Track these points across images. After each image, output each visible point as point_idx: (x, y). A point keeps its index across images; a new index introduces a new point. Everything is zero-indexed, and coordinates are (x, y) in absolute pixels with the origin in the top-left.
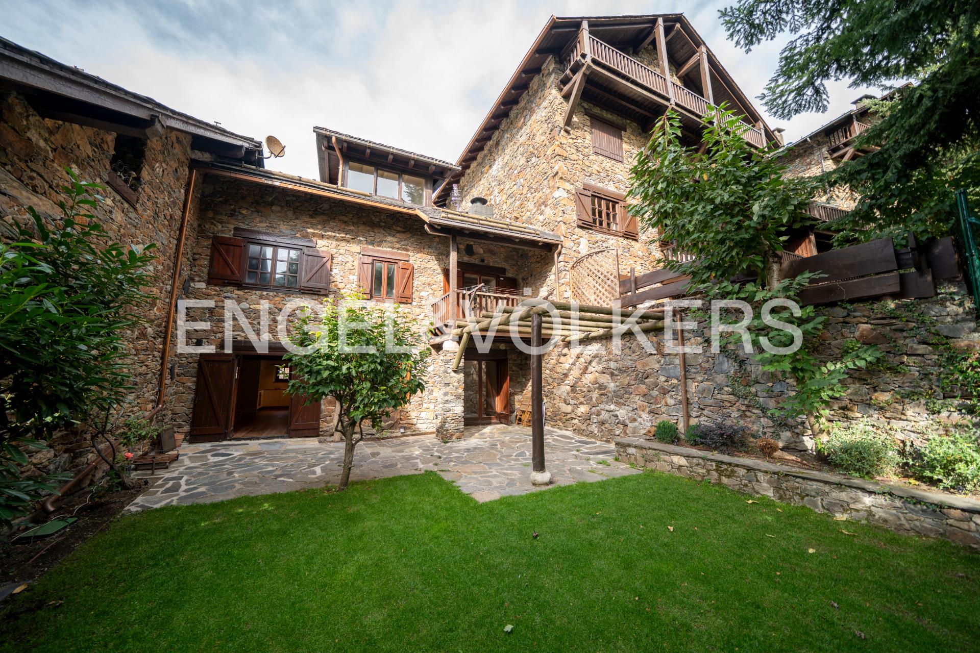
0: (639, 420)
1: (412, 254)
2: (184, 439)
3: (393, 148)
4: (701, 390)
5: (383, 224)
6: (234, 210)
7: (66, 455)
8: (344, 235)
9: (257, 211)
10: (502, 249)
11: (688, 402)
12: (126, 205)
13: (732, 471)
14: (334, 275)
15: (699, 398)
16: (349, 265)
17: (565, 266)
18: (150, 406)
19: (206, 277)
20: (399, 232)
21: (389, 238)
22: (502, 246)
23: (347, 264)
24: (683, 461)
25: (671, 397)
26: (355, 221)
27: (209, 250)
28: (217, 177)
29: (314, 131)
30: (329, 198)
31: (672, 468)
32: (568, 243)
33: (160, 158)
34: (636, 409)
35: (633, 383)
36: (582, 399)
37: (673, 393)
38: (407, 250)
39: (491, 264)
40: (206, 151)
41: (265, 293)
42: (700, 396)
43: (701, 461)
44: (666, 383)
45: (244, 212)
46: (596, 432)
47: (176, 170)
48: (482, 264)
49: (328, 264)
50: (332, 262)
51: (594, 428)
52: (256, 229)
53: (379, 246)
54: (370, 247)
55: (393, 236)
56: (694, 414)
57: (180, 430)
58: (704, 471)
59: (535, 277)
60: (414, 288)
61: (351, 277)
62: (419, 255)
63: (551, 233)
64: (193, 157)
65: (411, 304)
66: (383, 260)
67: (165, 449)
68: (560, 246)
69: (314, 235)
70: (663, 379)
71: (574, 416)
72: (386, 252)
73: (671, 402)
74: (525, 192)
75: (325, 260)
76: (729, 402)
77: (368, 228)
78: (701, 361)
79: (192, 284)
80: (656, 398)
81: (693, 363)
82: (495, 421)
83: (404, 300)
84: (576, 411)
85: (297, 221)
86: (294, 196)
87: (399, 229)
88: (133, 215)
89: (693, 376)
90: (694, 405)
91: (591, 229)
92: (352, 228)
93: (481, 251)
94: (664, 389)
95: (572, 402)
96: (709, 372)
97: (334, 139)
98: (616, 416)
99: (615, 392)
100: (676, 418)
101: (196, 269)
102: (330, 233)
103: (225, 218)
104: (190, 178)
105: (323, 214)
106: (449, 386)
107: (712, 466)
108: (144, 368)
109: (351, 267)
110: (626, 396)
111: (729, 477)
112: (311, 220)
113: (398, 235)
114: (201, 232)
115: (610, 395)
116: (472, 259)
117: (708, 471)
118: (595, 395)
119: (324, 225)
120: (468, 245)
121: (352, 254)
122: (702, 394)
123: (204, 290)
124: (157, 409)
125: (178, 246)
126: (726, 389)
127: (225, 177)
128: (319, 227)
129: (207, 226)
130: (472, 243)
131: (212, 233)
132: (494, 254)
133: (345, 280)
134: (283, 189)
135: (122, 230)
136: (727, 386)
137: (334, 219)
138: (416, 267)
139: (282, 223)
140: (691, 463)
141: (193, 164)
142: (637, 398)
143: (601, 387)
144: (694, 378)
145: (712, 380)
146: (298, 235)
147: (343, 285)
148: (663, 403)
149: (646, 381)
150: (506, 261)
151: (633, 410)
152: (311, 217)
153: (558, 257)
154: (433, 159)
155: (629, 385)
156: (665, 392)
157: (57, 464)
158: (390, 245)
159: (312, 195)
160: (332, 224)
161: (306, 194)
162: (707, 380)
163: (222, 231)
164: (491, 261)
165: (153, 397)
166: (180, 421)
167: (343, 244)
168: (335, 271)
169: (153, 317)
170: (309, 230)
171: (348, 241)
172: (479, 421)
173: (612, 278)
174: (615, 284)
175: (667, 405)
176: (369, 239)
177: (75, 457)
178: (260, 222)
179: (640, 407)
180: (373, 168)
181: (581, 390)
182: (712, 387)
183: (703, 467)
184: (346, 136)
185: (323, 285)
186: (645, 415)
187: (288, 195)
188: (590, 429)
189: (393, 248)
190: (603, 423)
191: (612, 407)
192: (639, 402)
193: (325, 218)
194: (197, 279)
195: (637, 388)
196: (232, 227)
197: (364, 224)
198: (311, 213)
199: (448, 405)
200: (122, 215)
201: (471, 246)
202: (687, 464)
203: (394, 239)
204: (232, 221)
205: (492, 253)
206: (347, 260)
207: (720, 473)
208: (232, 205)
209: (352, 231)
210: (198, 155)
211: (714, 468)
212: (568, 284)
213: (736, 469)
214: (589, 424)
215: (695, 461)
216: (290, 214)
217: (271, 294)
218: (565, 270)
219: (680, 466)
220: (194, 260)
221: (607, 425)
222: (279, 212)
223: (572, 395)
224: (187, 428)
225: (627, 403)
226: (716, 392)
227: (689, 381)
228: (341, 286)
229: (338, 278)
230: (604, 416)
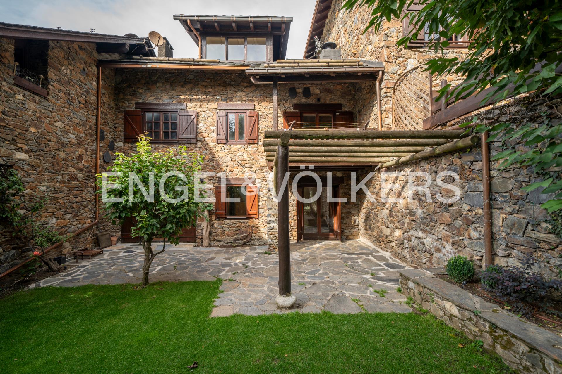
0: (444, 250)
1: (257, 103)
2: (118, 241)
3: (251, 17)
4: (510, 224)
5: (233, 83)
6: (134, 91)
7: (14, 251)
8: (205, 97)
9: (148, 89)
10: (339, 87)
11: (492, 238)
12: (37, 98)
13: (509, 342)
14: (200, 128)
15: (508, 234)
16: (210, 119)
17: (387, 93)
18: (89, 220)
19: (122, 138)
20: (245, 87)
21: (239, 94)
22: (338, 84)
23: (209, 119)
24: (455, 311)
25: (475, 229)
26: (212, 84)
27: (123, 120)
28: (123, 69)
29: (175, 19)
30: (193, 70)
31: (445, 315)
32: (390, 68)
33: (66, 62)
34: (441, 239)
35: (438, 210)
36: (397, 224)
37: (478, 225)
38: (253, 101)
39: (328, 102)
40: (114, 52)
41: (157, 145)
42: (509, 231)
43: (473, 316)
44: (470, 213)
45: (140, 91)
46: (408, 257)
47: (84, 69)
48: (318, 103)
49: (195, 120)
50: (197, 118)
51: (406, 253)
52: (148, 102)
53: (230, 101)
54: (224, 103)
55: (242, 91)
56: (501, 253)
57: (116, 235)
58: (477, 330)
59: (366, 108)
60: (260, 131)
61: (212, 128)
62: (263, 104)
63: (377, 61)
64: (101, 58)
65: (257, 144)
66: (235, 111)
67: (102, 247)
68: (380, 73)
69: (185, 100)
70: (466, 207)
71: (392, 240)
72: (236, 105)
73: (475, 235)
74: (359, 26)
75: (193, 117)
76: (549, 243)
77: (222, 88)
78: (511, 187)
79: (116, 144)
80: (459, 229)
81: (501, 190)
82: (333, 237)
83: (251, 142)
84: (392, 234)
85: (173, 92)
86: (170, 73)
87: (246, 84)
88: (46, 103)
89: (501, 205)
90: (500, 242)
91: (422, 47)
92: (211, 90)
93: (318, 91)
94: (467, 219)
95: (391, 225)
96: (520, 202)
97: (188, 22)
98: (424, 244)
99: (422, 219)
100: (479, 254)
101: (117, 134)
102: (195, 97)
103: (129, 97)
104: (98, 73)
105: (190, 83)
106: (271, 209)
107: (484, 326)
108: (79, 198)
109: (211, 120)
110: (432, 224)
111: (505, 348)
112: (182, 89)
113: (245, 90)
114: (118, 109)
115: (418, 221)
116: (309, 100)
117: (481, 331)
118: (407, 220)
119: (191, 91)
120: (305, 88)
121: (211, 110)
122: (511, 229)
123: (123, 147)
124: (94, 223)
125: (97, 120)
126: (544, 225)
127: (127, 68)
128: (188, 93)
129: (120, 105)
130: (309, 86)
131: (124, 109)
132: (331, 93)
133: (208, 131)
134: (163, 69)
135: (37, 114)
136: (546, 221)
137: (198, 85)
138: (260, 114)
139: (164, 94)
140: (462, 315)
141: (100, 63)
142: (442, 227)
143: (412, 213)
144: (502, 209)
145: (525, 212)
146: (174, 102)
147: (207, 134)
148: (466, 235)
149: (450, 209)
150: (342, 96)
151: (437, 240)
152: (182, 86)
153: (380, 85)
154: (266, 17)
155: (434, 213)
156: (469, 223)
157: (6, 256)
158: (239, 99)
159: (181, 70)
160: (197, 89)
161: (178, 70)
162: (518, 212)
163: (129, 107)
164: (328, 99)
165: (91, 215)
166: (116, 229)
167: (205, 103)
168: (201, 125)
169: (82, 167)
170: (181, 97)
171: (208, 101)
172: (318, 237)
173: (425, 96)
174: (428, 104)
175: (470, 238)
176: (223, 97)
177: (23, 252)
178: (151, 96)
179: (444, 237)
180: (223, 39)
181: (396, 214)
182: (524, 222)
183: (476, 325)
184: (215, 16)
185: (192, 137)
186: (449, 247)
187: (166, 74)
188: (403, 253)
189: (242, 101)
190: (413, 249)
191: (420, 234)
192: (444, 231)
193: (191, 85)
194: (118, 140)
195: (441, 216)
196: (134, 102)
197: (219, 85)
198: (182, 84)
199: (271, 225)
200: (35, 104)
201: (309, 88)
202: (458, 315)
203: (242, 94)
204: (134, 99)
205: (329, 91)
206: (209, 115)
207: (496, 339)
208: (132, 87)
209: (210, 92)
210: (106, 56)
211: (487, 329)
212: (390, 110)
213: (513, 340)
214: (402, 249)
215: (467, 313)
216: (168, 87)
217: (161, 145)
218: (387, 96)
219: (452, 315)
220: (116, 128)
221: (416, 252)
222: (161, 87)
223: (390, 218)
224: (120, 234)
225: (433, 232)
226: (530, 228)
227: (496, 212)
228: (205, 135)
229: (203, 130)
230: (414, 242)
